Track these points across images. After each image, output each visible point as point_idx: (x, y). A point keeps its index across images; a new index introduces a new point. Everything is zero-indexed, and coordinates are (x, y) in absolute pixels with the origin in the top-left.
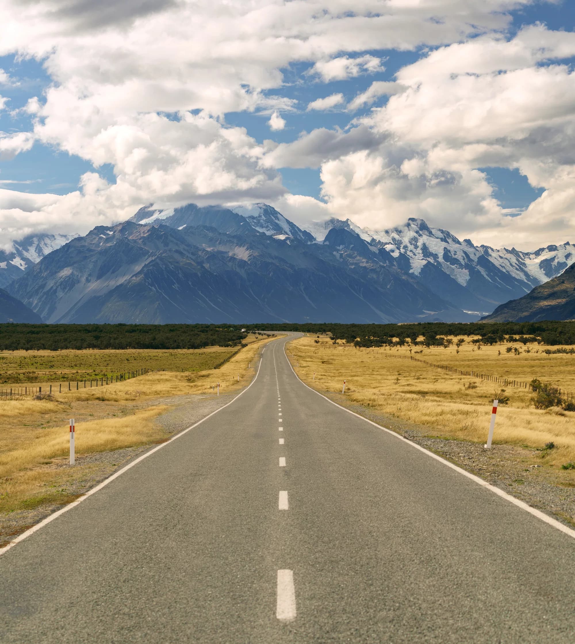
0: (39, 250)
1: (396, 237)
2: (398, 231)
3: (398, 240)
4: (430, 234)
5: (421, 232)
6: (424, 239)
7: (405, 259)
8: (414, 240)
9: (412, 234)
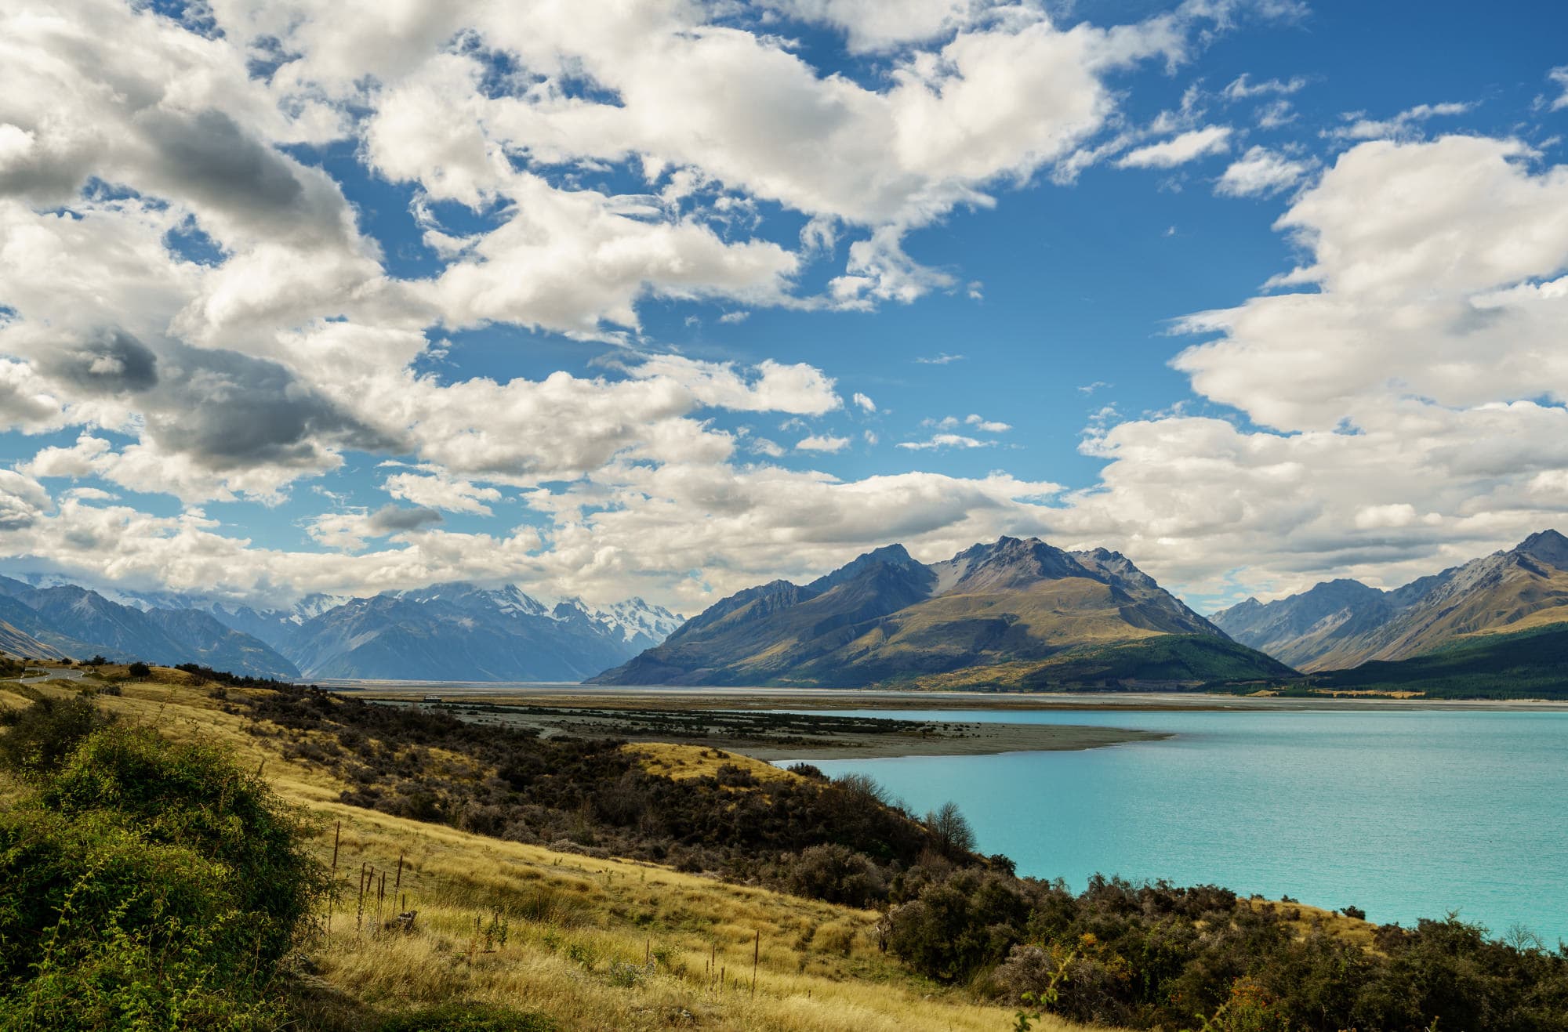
0: (319, 608)
1: (619, 610)
2: (620, 606)
4: (647, 609)
5: (639, 607)
6: (641, 613)
7: (620, 629)
8: (632, 614)
9: (632, 609)
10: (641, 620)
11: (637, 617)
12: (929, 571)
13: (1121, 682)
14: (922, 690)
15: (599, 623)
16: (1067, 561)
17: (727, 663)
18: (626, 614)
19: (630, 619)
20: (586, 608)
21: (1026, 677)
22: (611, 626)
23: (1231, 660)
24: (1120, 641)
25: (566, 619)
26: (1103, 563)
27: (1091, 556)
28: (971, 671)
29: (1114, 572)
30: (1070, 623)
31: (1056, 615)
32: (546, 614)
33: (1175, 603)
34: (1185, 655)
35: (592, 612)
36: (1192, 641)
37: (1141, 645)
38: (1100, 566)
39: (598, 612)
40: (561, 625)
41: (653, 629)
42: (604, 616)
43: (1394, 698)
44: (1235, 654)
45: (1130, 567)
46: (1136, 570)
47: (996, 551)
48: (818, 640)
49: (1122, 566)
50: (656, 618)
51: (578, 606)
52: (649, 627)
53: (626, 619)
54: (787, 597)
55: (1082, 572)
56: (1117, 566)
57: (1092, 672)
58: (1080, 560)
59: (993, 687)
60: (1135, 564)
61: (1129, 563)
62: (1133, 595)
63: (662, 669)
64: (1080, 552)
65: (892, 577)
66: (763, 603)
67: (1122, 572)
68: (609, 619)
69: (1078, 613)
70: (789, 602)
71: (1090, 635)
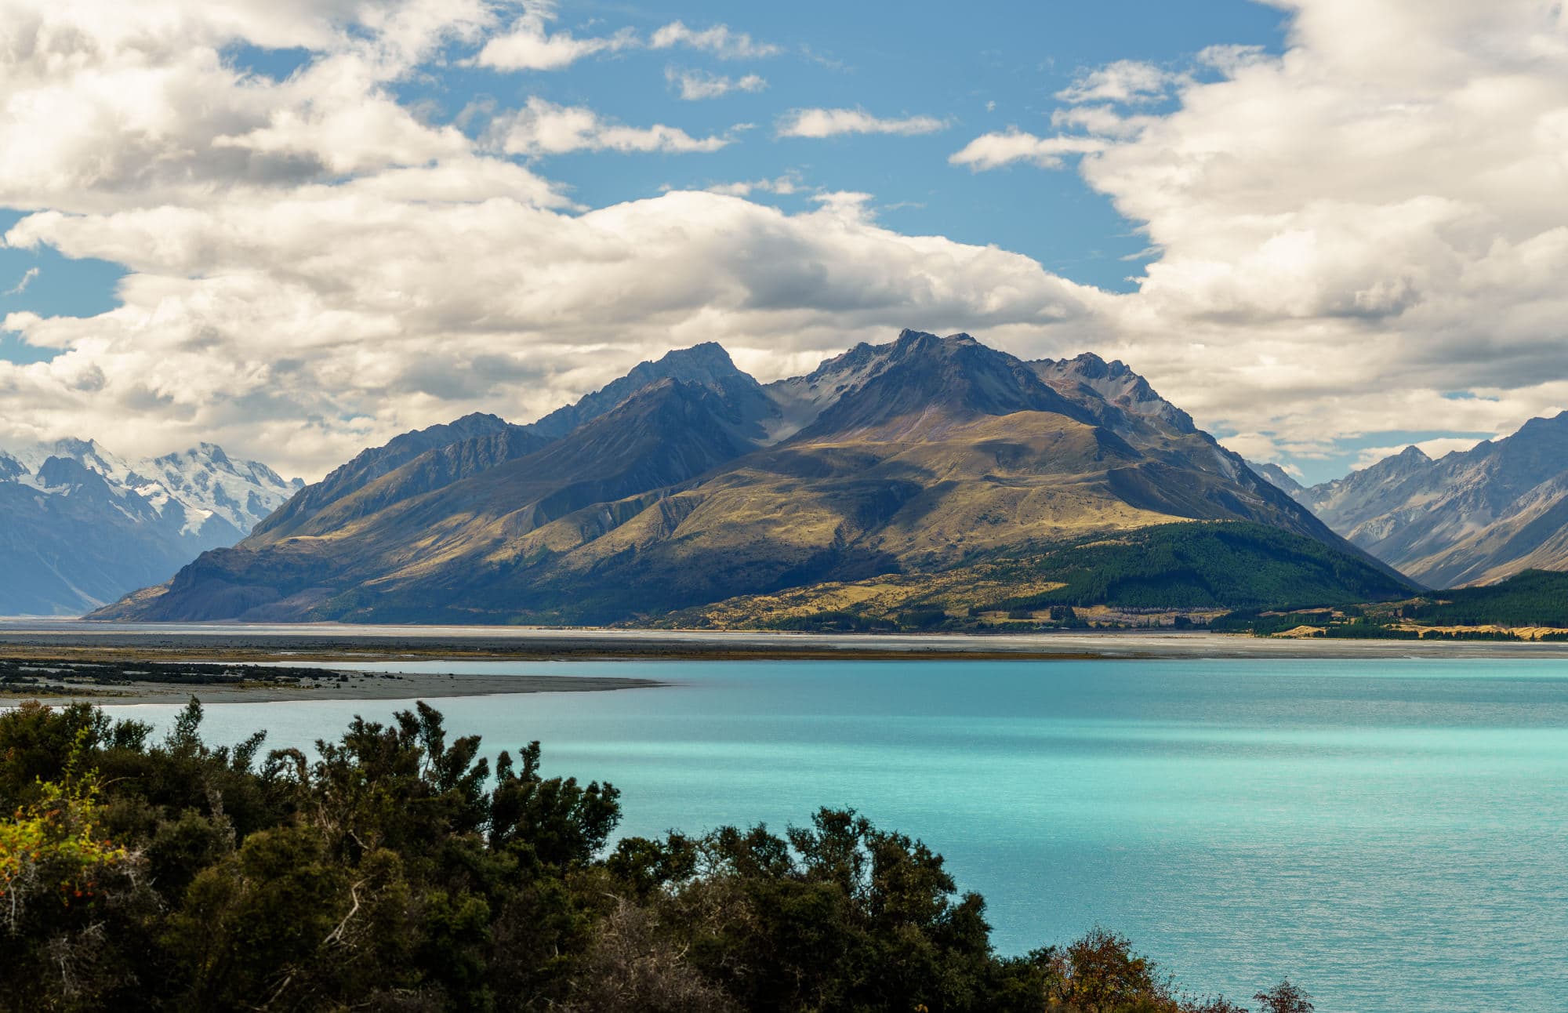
1: (174, 470)
2: (177, 462)
3: (176, 477)
4: (230, 468)
5: (214, 465)
6: (219, 476)
7: (175, 509)
8: (202, 478)
9: (199, 467)
10: (219, 490)
11: (210, 483)
12: (764, 398)
13: (1078, 611)
14: (716, 627)
15: (131, 494)
16: (1021, 379)
17: (365, 578)
18: (188, 477)
19: (197, 488)
20: (106, 466)
21: (908, 603)
22: (158, 503)
23: (1292, 570)
24: (1096, 535)
25: (64, 489)
26: (1093, 384)
27: (1071, 367)
28: (811, 592)
29: (1111, 401)
30: (1014, 501)
31: (989, 484)
32: (23, 479)
33: (1224, 461)
34: (1202, 561)
35: (119, 473)
36: (1221, 535)
37: (1124, 541)
38: (1084, 389)
39: (132, 475)
40: (52, 501)
41: (244, 510)
42: (145, 482)
43: (1518, 638)
44: (1299, 559)
45: (1143, 391)
46: (1154, 396)
47: (891, 359)
48: (537, 532)
49: (1127, 389)
50: (250, 486)
51: (90, 463)
52: (235, 504)
53: (187, 488)
54: (488, 447)
55: (1046, 400)
56: (1118, 389)
57: (1029, 593)
58: (1051, 378)
59: (844, 622)
60: (1153, 384)
61: (1142, 384)
62: (1142, 446)
63: (237, 588)
64: (1049, 362)
65: (689, 408)
66: (440, 459)
67: (1126, 401)
68: (154, 488)
69: (1033, 479)
70: (492, 458)
71: (1049, 523)
